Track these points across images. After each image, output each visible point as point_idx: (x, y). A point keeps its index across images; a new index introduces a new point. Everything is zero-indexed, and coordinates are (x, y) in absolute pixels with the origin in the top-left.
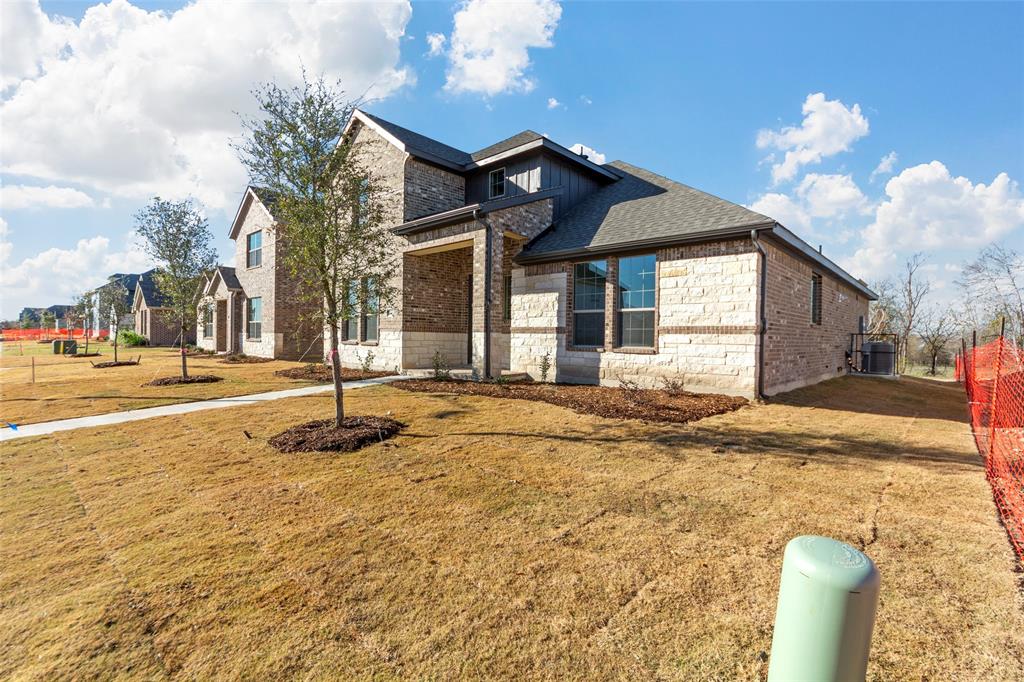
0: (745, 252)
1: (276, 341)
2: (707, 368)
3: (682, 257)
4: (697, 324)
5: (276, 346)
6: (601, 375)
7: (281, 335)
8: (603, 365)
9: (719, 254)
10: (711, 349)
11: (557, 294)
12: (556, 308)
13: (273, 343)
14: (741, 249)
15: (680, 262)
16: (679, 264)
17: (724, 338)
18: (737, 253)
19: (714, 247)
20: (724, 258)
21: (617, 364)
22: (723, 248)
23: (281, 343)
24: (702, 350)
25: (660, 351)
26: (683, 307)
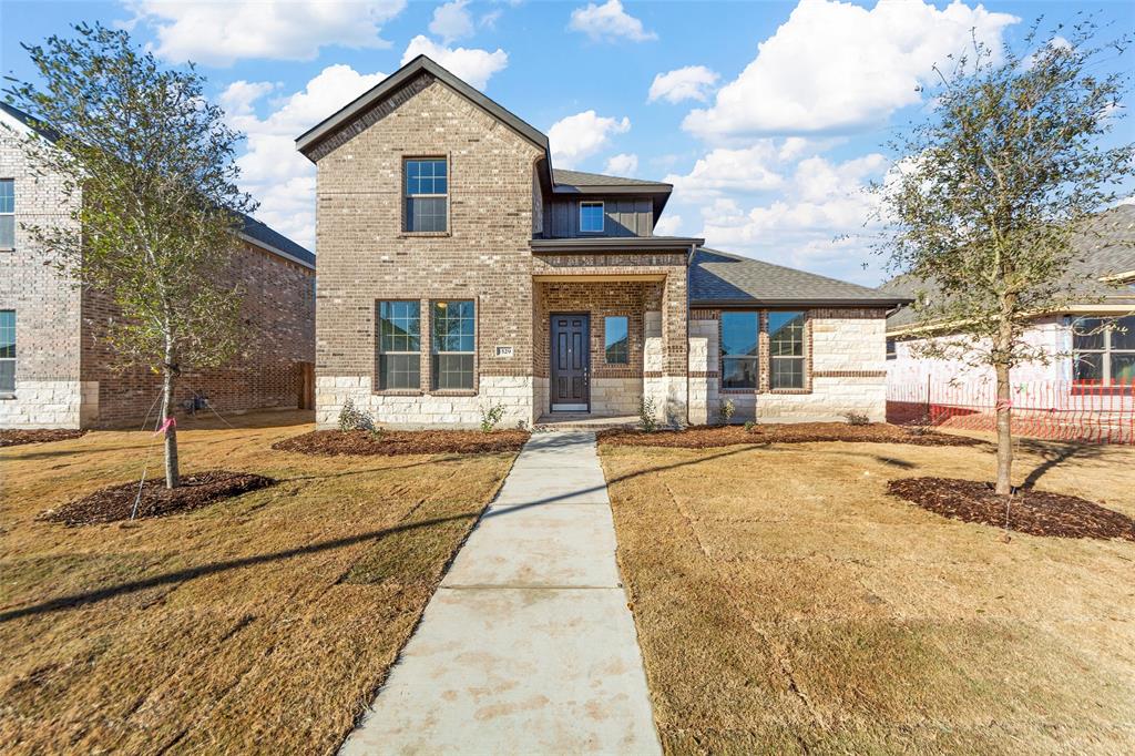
0: (878, 318)
1: (83, 395)
2: (852, 403)
3: (831, 317)
4: (843, 370)
5: (83, 405)
6: (758, 414)
7: (96, 384)
8: (759, 405)
9: (859, 318)
10: (855, 388)
11: (706, 340)
12: (706, 353)
13: (77, 400)
14: (875, 316)
15: (830, 321)
16: (829, 322)
17: (865, 380)
18: (872, 318)
19: (856, 312)
20: (863, 321)
21: (775, 403)
22: (862, 313)
23: (94, 399)
24: (848, 389)
25: (814, 391)
26: (833, 356)
